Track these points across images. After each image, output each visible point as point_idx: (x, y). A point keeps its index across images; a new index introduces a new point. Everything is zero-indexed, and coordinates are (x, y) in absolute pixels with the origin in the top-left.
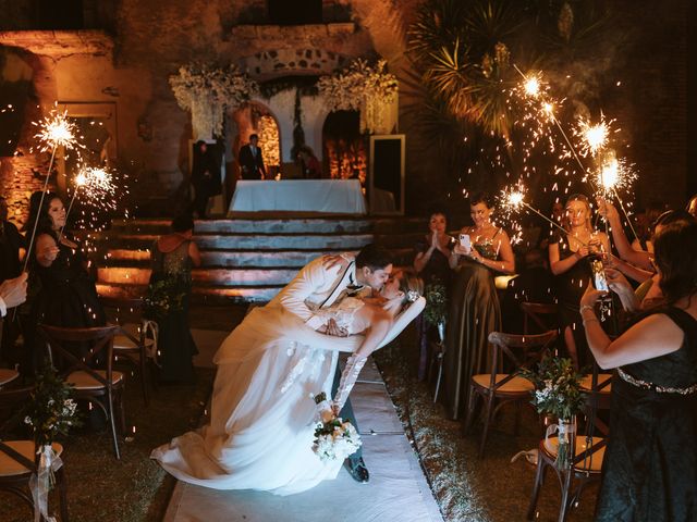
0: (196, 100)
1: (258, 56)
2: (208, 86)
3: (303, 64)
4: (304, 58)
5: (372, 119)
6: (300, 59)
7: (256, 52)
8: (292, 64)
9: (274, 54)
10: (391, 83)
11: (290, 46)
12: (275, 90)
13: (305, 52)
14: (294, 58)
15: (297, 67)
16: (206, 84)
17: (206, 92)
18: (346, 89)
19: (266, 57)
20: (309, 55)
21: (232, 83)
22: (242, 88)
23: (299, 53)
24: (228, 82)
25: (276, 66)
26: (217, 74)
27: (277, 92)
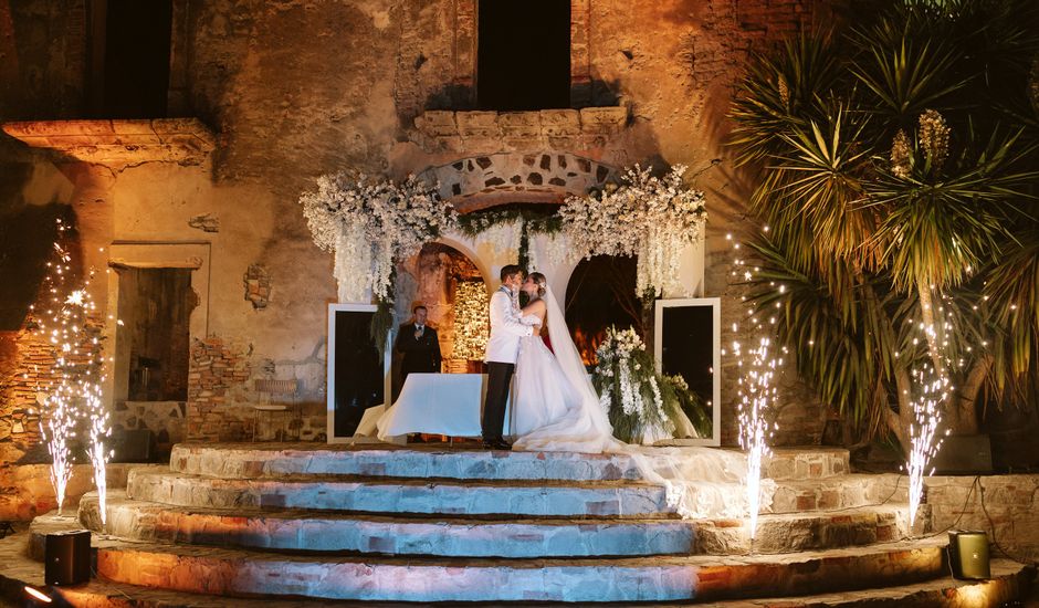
0: (345, 233)
1: (458, 166)
2: (366, 208)
3: (536, 178)
4: (537, 168)
5: (659, 270)
6: (530, 170)
7: (456, 159)
8: (516, 179)
9: (484, 162)
10: (694, 206)
11: (514, 149)
12: (484, 221)
13: (538, 160)
14: (520, 169)
15: (526, 184)
16: (364, 206)
17: (364, 219)
18: (613, 216)
19: (471, 167)
20: (546, 163)
21: (409, 207)
22: (427, 215)
23: (529, 161)
24: (402, 205)
25: (488, 183)
26: (384, 191)
27: (489, 226)
